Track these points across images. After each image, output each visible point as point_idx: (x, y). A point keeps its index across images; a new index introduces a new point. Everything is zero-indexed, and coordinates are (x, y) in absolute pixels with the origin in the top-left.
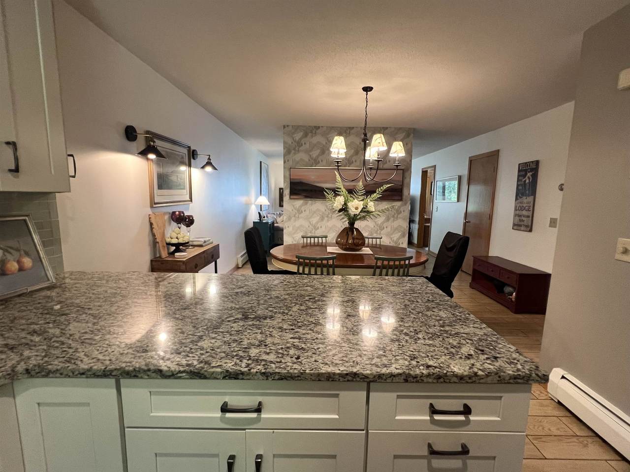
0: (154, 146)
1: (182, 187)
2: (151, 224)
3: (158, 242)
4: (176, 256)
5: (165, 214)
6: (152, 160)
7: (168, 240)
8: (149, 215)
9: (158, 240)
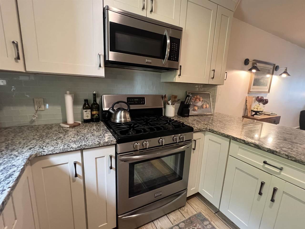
0: (256, 66)
1: (265, 85)
2: (246, 101)
3: (247, 109)
4: (254, 117)
5: (254, 97)
6: (253, 73)
7: (252, 109)
8: (246, 97)
9: (248, 108)
